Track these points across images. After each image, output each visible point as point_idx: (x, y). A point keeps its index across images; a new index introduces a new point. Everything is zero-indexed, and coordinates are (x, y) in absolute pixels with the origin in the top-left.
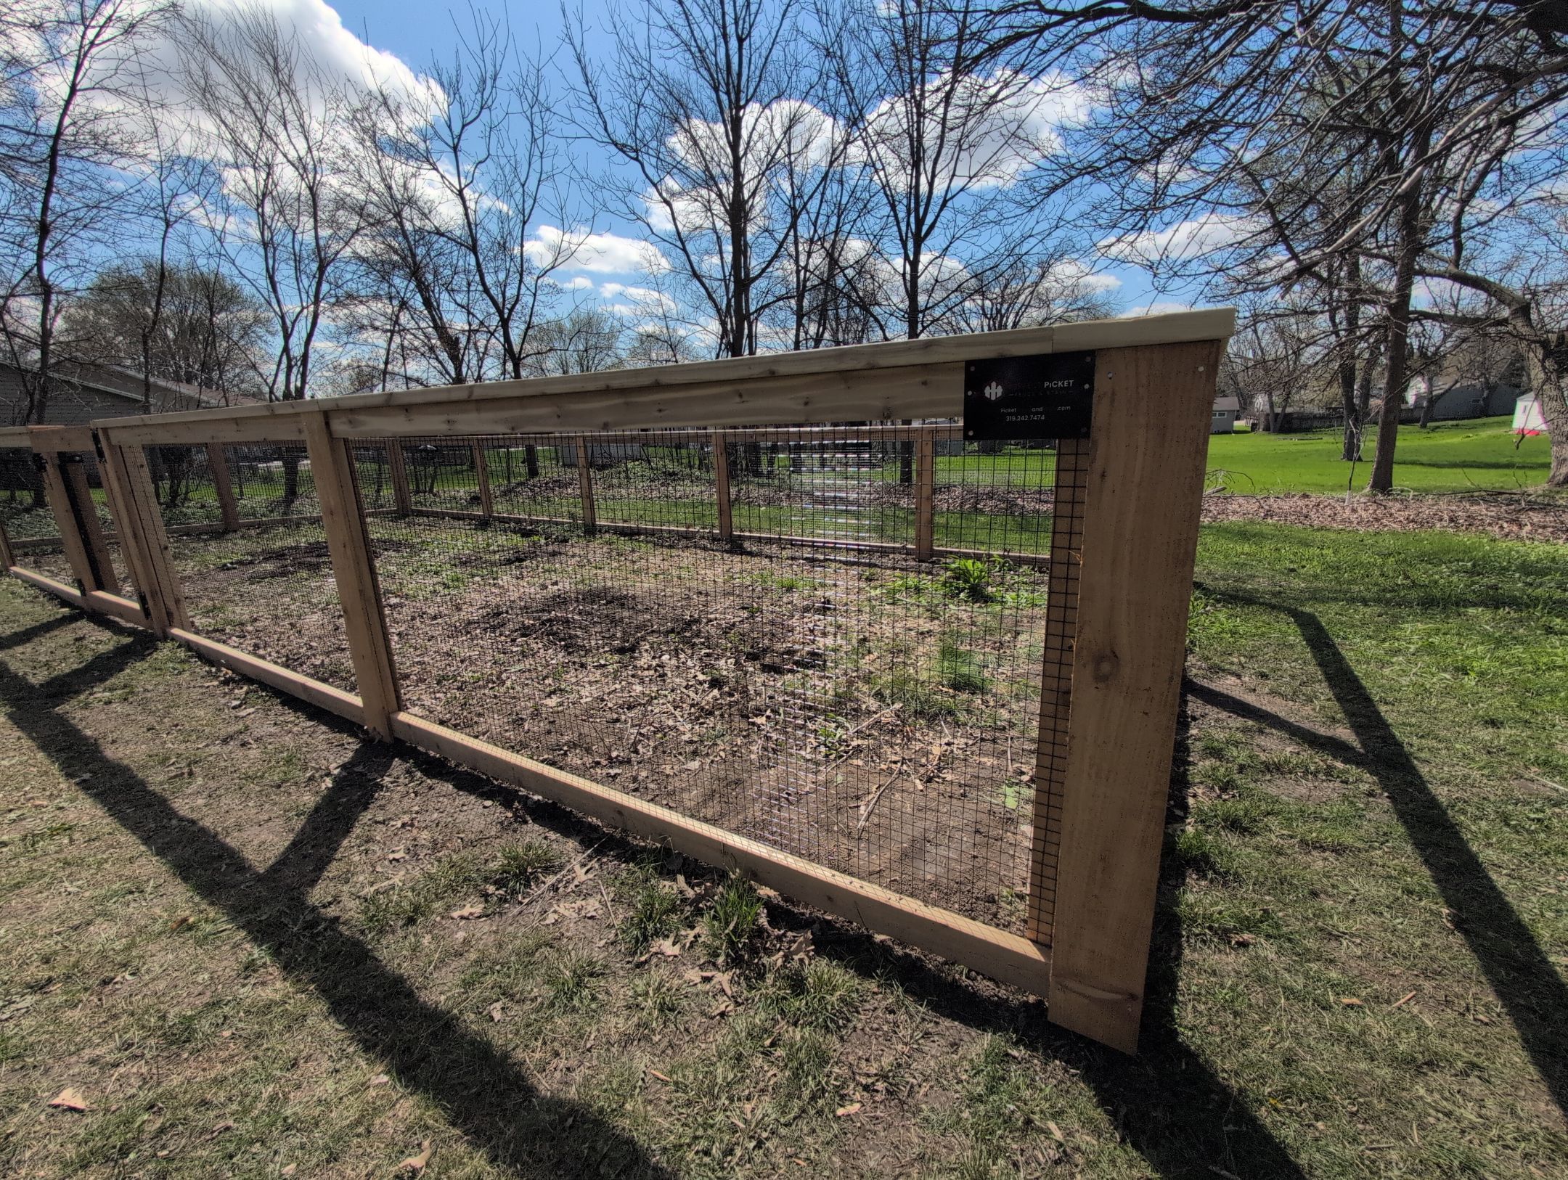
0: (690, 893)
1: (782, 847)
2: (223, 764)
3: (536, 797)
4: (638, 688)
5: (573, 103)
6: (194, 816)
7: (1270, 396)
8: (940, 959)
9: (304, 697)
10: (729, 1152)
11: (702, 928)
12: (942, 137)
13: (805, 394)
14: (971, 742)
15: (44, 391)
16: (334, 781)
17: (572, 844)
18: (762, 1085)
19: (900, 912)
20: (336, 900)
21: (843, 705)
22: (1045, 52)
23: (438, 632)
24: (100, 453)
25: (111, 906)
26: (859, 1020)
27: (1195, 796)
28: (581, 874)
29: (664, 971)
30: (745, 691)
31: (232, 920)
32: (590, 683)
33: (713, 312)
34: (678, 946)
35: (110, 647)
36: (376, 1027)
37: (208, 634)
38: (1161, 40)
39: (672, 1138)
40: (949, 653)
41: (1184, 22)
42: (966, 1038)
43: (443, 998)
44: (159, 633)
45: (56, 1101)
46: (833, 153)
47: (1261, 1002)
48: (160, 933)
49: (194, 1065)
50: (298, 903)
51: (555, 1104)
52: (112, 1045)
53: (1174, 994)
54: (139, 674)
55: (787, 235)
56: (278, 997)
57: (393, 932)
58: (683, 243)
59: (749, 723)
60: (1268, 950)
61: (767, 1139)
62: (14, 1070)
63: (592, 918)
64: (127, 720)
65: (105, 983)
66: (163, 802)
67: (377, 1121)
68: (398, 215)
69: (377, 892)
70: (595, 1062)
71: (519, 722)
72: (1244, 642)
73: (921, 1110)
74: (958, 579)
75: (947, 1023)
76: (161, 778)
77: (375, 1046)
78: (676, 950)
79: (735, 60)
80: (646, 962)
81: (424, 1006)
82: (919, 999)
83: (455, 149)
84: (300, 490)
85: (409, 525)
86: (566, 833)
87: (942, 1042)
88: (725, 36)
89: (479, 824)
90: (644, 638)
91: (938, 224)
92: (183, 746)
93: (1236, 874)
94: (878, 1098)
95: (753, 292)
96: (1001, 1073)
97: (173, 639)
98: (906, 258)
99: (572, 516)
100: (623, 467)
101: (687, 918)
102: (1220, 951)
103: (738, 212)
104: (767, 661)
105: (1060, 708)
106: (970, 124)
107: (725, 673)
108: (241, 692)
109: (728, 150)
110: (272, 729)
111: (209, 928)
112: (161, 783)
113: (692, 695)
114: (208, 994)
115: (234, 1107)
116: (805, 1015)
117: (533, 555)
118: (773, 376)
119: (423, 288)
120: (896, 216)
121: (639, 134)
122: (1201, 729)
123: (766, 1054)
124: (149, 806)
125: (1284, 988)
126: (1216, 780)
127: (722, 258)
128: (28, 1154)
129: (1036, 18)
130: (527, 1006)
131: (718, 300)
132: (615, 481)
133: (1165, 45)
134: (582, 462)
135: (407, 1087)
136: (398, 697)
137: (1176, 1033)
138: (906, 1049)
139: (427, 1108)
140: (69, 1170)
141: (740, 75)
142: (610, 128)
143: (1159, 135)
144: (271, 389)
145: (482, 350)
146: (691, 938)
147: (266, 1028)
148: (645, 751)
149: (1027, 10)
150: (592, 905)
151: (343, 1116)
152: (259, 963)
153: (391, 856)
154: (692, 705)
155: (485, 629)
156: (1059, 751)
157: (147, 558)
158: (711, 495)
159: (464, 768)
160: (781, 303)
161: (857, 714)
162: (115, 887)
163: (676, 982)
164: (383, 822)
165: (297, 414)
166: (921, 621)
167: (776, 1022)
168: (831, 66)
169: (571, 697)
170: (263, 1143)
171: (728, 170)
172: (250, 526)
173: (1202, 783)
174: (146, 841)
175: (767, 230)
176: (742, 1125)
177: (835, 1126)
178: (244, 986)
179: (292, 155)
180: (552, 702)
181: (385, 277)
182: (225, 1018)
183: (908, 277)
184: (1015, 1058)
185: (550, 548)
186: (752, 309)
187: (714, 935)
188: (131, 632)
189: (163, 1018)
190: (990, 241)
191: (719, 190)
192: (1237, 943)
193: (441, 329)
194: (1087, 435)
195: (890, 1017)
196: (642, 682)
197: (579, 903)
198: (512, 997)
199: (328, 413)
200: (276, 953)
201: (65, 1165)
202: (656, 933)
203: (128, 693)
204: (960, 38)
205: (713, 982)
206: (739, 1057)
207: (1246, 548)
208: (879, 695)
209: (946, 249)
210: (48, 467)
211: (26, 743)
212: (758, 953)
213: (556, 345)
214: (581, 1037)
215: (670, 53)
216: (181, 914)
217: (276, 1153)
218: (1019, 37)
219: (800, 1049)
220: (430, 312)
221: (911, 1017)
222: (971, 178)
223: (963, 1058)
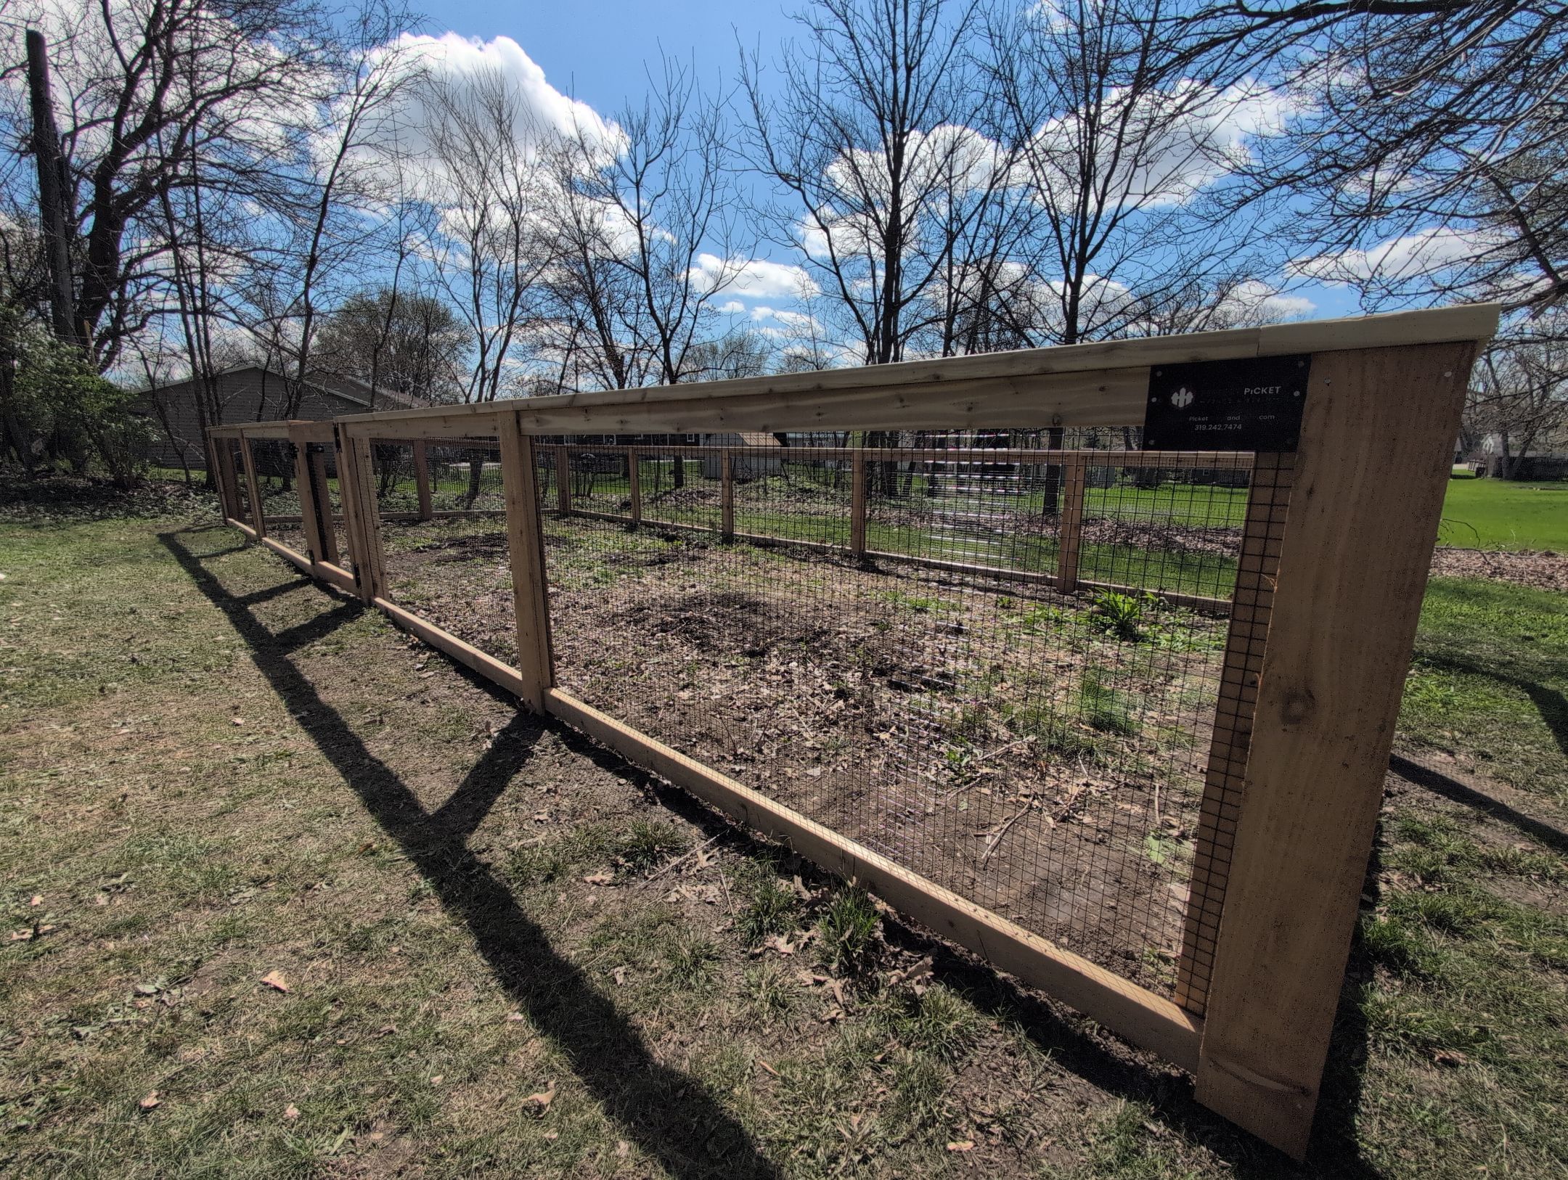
0: (807, 895)
1: (904, 863)
2: (406, 717)
3: (666, 782)
4: (765, 692)
5: (743, 138)
6: (381, 758)
7: (1505, 437)
8: (1070, 1010)
9: (474, 667)
10: (833, 1159)
11: (817, 931)
12: (1116, 153)
13: (971, 399)
14: (1112, 786)
15: (299, 395)
16: (494, 743)
17: (695, 831)
18: (870, 1100)
19: (1028, 950)
20: (489, 848)
21: (973, 731)
22: (1243, 57)
23: (588, 620)
24: (338, 444)
25: (315, 824)
26: (976, 1055)
27: (1388, 882)
28: (703, 860)
29: (777, 967)
30: (870, 705)
31: (406, 852)
32: (721, 681)
33: (861, 334)
34: (791, 945)
35: (329, 609)
36: (515, 968)
37: (402, 604)
38: (1389, 35)
39: (777, 1132)
40: (1091, 689)
41: (1420, 12)
42: (1096, 1099)
43: (573, 953)
44: (365, 601)
45: (266, 979)
46: (995, 174)
47: (1474, 1137)
48: (352, 853)
49: (368, 971)
50: (459, 847)
51: (668, 1073)
52: (309, 941)
53: (1356, 1102)
54: (347, 633)
55: (941, 258)
56: (437, 925)
57: (535, 886)
58: (837, 268)
59: (873, 738)
60: (1486, 1077)
61: (873, 1155)
62: (238, 947)
63: (711, 903)
64: (337, 671)
65: (308, 887)
66: (359, 743)
67: (512, 1054)
68: (583, 247)
69: (523, 847)
70: (707, 1042)
71: (654, 710)
72: (1460, 715)
73: (1040, 1165)
74: (1104, 614)
75: (1075, 1078)
76: (359, 723)
77: (513, 985)
78: (790, 948)
79: (902, 89)
80: (760, 955)
81: (556, 958)
82: (1043, 1048)
83: (638, 184)
84: (481, 489)
85: (568, 524)
86: (692, 820)
87: (1068, 1097)
88: (895, 67)
89: (613, 799)
90: (772, 644)
91: (1105, 244)
92: (377, 698)
93: (1443, 979)
94: (993, 1141)
95: (902, 315)
96: (1134, 1145)
97: (376, 606)
98: (1068, 280)
99: (712, 524)
100: (762, 483)
101: (802, 919)
102: (1418, 1065)
103: (893, 238)
104: (894, 678)
105: (1235, 749)
106: (1149, 138)
107: (851, 685)
108: (423, 657)
109: (889, 178)
110: (447, 692)
111: (387, 856)
112: (359, 727)
113: (818, 703)
114: (383, 912)
115: (398, 1014)
116: (919, 1038)
117: (675, 559)
118: (937, 380)
119: (598, 312)
120: (1059, 237)
121: (803, 165)
122: (1397, 807)
123: (877, 1070)
124: (349, 745)
125: (1507, 1125)
126: (1417, 867)
127: (874, 282)
128: (243, 1018)
129: (1238, 21)
130: (647, 975)
131: (867, 323)
132: (754, 495)
133: (1394, 41)
134: (725, 473)
135: (538, 1028)
136: (552, 674)
137: (1357, 1149)
138: (1027, 1097)
139: (554, 1051)
140: (271, 1040)
141: (906, 102)
142: (776, 161)
143: (1381, 138)
144: (468, 397)
145: (643, 367)
146: (805, 939)
147: (426, 951)
148: (770, 751)
149: (1226, 14)
150: (712, 891)
151: (485, 1042)
152: (424, 893)
153: (536, 817)
154: (817, 713)
155: (629, 623)
156: (1229, 797)
157: (363, 535)
158: (844, 514)
159: (603, 746)
160: (930, 326)
161: (985, 740)
162: (319, 809)
163: (788, 980)
164: (531, 786)
165: (495, 413)
166: (1062, 654)
167: (888, 1040)
168: (998, 88)
169: (703, 693)
170: (418, 1051)
171: (887, 197)
172: (441, 516)
173: (1398, 869)
174: (345, 773)
175: (923, 254)
176: (848, 1136)
177: (945, 1159)
178: (411, 910)
179: (505, 195)
180: (685, 695)
181: (568, 301)
182: (396, 935)
183: (1068, 299)
184: (1152, 1132)
185: (691, 553)
186: (900, 331)
187: (829, 941)
188: (345, 598)
189: (348, 926)
190: (1163, 260)
191: (877, 216)
192: (1442, 1060)
193: (610, 348)
194: (1293, 448)
195: (1010, 1059)
196: (769, 684)
197: (699, 887)
198: (634, 964)
199: (519, 412)
200: (438, 887)
201: (269, 1034)
202: (772, 928)
203: (339, 649)
204: (1145, 50)
205: (825, 987)
206: (848, 1067)
207: (1465, 608)
208: (1011, 725)
209: (1113, 270)
210: (299, 454)
211: (264, 681)
212: (872, 967)
213: (709, 365)
214: (695, 1015)
215: (838, 87)
216: (367, 840)
217: (428, 1062)
218: (1214, 43)
219: (911, 1072)
220: (601, 333)
221: (1033, 1064)
222: (1146, 195)
223: (1089, 1120)
